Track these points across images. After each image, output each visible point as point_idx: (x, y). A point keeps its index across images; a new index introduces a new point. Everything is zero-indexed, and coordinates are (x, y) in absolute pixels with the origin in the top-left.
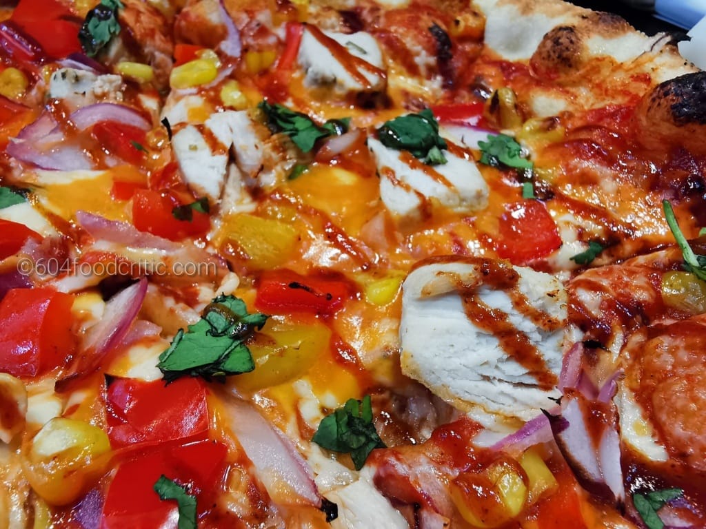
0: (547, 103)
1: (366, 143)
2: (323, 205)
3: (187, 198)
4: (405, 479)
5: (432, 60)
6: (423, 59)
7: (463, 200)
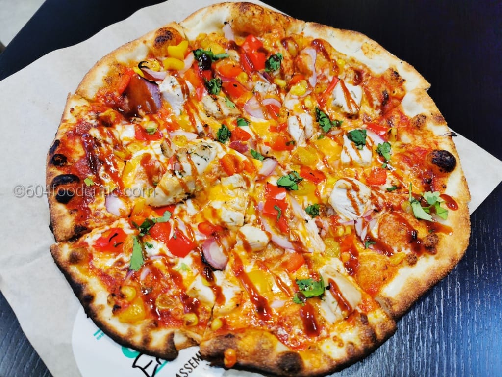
0: (406, 138)
1: (343, 136)
2: (325, 151)
3: (290, 140)
4: (321, 223)
5: (379, 104)
6: (376, 102)
7: (363, 163)
